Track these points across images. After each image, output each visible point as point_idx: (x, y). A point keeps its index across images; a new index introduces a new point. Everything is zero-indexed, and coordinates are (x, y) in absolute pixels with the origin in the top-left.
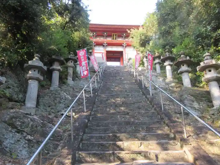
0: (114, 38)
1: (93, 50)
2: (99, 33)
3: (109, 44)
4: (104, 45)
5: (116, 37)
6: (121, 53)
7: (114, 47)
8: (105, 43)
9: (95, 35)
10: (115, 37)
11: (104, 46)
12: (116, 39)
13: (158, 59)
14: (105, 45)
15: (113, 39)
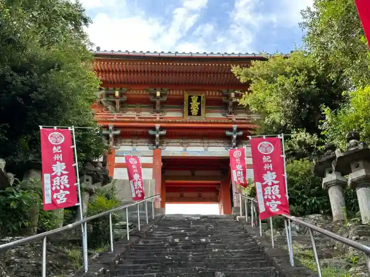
0: (195, 111)
1: (109, 156)
2: (136, 93)
3: (175, 133)
4: (154, 136)
5: (199, 106)
6: (222, 166)
7: (193, 142)
8: (158, 126)
9: (117, 101)
10: (195, 104)
11: (152, 139)
12: (199, 114)
13: (361, 163)
14: (157, 136)
15: (190, 114)
